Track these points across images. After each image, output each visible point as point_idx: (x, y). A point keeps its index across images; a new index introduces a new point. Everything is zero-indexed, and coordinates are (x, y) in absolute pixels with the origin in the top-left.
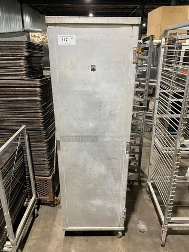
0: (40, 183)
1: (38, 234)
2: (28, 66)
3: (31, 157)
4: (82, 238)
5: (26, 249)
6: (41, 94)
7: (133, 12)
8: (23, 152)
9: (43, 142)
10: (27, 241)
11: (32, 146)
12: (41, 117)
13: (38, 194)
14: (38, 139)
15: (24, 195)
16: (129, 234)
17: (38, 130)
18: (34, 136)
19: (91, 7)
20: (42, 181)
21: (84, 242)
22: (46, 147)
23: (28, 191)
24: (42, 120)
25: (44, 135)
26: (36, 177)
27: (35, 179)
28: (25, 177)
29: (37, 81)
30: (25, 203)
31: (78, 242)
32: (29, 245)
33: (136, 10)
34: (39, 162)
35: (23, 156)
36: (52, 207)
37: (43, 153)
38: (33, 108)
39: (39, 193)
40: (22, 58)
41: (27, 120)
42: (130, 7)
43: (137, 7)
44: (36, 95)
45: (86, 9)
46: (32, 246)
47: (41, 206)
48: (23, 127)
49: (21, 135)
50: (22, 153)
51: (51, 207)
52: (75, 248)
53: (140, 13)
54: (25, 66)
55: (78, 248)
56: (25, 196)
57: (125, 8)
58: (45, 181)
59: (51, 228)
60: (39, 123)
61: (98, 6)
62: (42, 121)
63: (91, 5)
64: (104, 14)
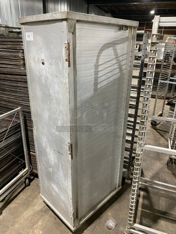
1: (22, 200)
4: (53, 215)
5: (7, 209)
10: (11, 203)
13: (31, 167)
16: (95, 226)
21: (52, 220)
26: (31, 152)
31: (48, 218)
32: (11, 207)
40: (20, 51)
45: (149, 7)
52: (43, 222)
54: (22, 58)
55: (45, 223)
59: (34, 199)
63: (154, 3)
64: (167, 11)
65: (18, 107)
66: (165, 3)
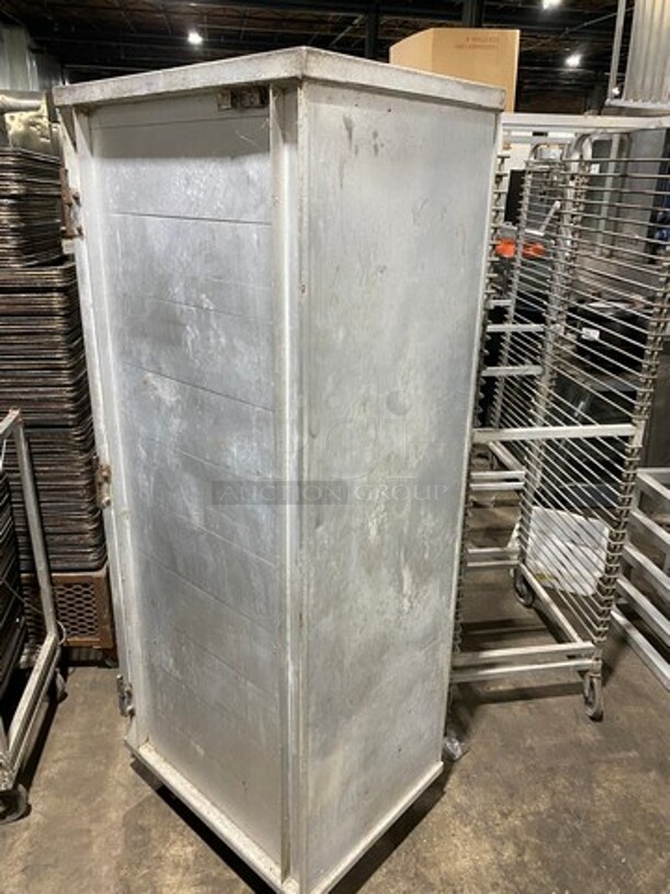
0: (69, 593)
1: (72, 747)
2: (23, 225)
3: (40, 511)
5: (38, 789)
6: (67, 312)
7: (342, 35)
8: (10, 498)
9: (75, 461)
10: (40, 766)
11: (41, 474)
12: (68, 383)
13: (64, 630)
14: (58, 453)
15: (17, 634)
17: (57, 423)
18: (46, 443)
19: (192, 11)
20: (75, 587)
22: (84, 476)
23: (28, 624)
24: (72, 391)
25: (78, 439)
26: (54, 575)
27: (51, 581)
28: (19, 578)
29: (55, 272)
30: (23, 658)
32: (47, 777)
33: (349, 28)
34: (62, 525)
35: (12, 509)
36: (109, 667)
37: (78, 497)
38: (43, 356)
39: (66, 627)
40: (5, 201)
41: (24, 393)
42: (330, 19)
43: (356, 18)
44: (51, 314)
45: (176, 17)
46: (55, 777)
47: (71, 670)
48: (13, 414)
49: (7, 444)
50: (9, 501)
51: (106, 670)
53: (364, 40)
54: (12, 226)
56: (20, 637)
57: (316, 22)
58: (86, 585)
60: (63, 402)
61: (219, 9)
62: (71, 395)
63: (193, 4)
64: (241, 37)
65: (7, 413)
66: (233, 10)
